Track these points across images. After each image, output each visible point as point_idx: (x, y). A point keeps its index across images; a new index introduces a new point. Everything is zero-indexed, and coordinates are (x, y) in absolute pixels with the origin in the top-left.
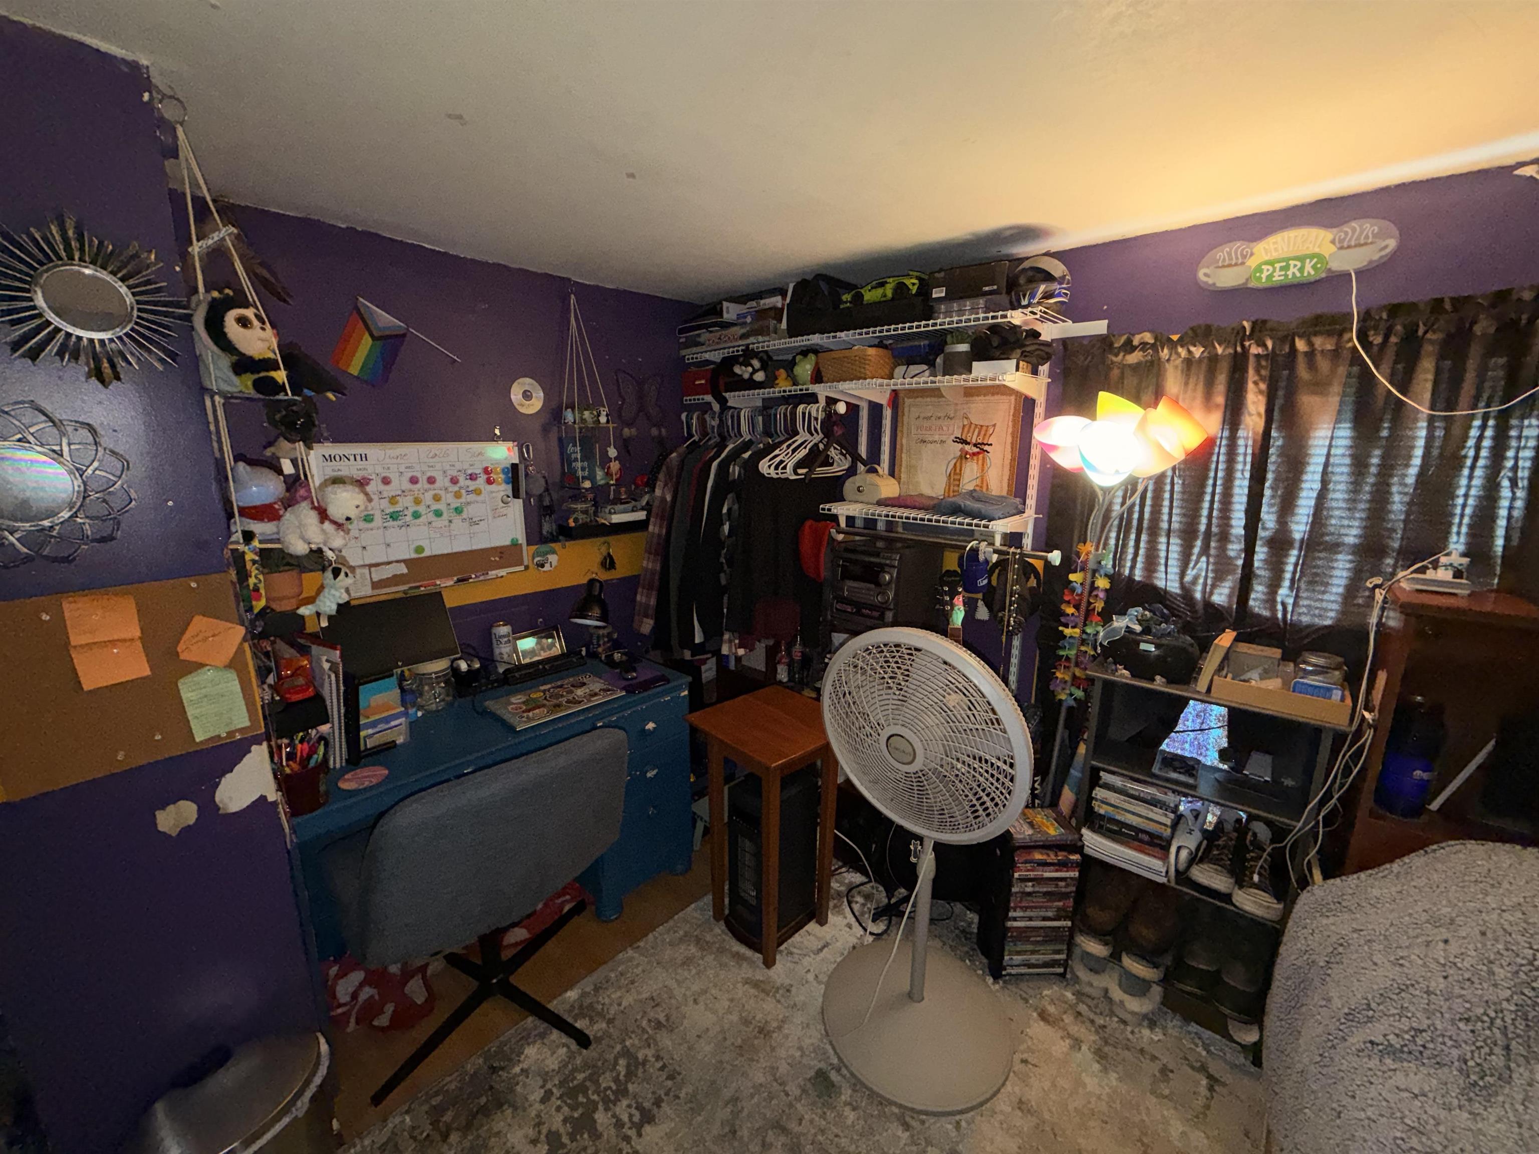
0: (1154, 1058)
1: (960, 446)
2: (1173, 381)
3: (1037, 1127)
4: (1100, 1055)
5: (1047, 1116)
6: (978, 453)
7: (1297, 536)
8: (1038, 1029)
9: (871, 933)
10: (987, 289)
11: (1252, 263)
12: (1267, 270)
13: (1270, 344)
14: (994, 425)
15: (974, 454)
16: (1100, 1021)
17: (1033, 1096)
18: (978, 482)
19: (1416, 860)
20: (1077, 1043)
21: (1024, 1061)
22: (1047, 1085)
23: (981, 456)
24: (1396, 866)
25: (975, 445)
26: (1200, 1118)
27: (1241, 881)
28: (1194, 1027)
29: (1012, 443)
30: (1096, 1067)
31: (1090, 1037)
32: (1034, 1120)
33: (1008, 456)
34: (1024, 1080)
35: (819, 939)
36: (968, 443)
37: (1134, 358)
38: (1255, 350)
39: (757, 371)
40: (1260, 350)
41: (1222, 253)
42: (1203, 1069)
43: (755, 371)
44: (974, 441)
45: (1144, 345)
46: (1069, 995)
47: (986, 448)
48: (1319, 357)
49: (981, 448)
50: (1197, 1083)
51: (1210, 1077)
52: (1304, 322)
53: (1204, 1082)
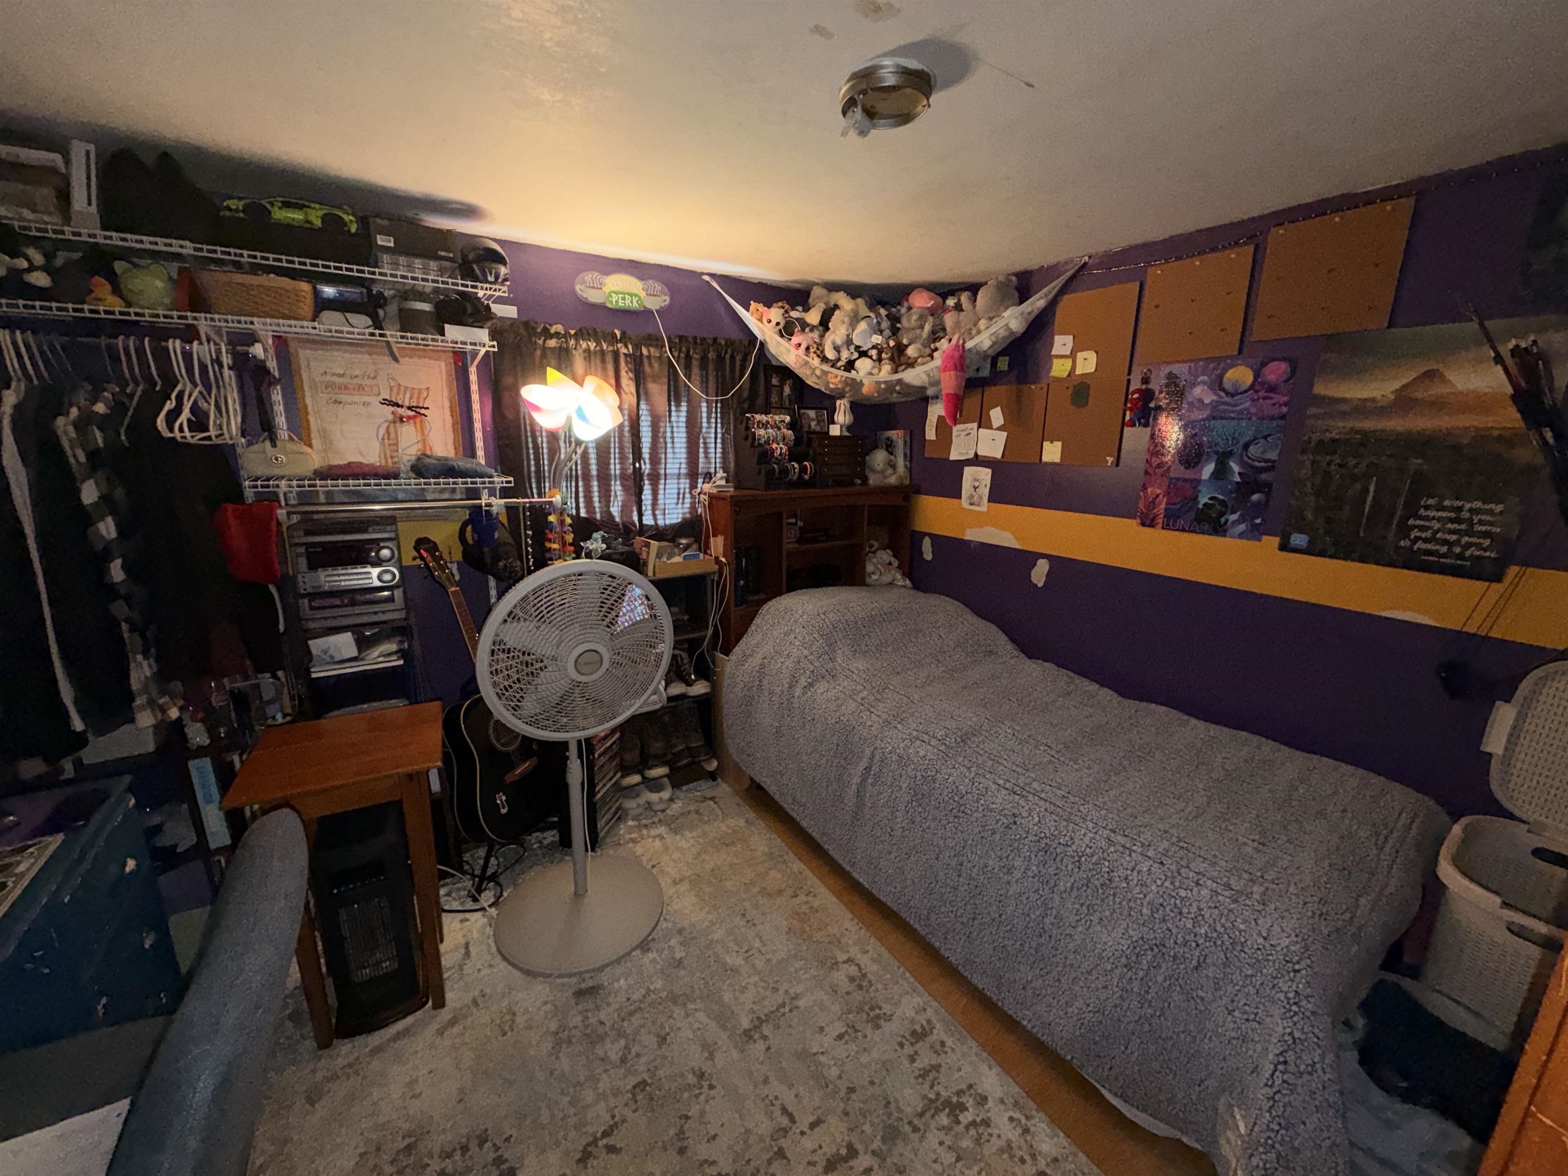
0: (689, 812)
1: (391, 409)
2: (579, 363)
3: (690, 882)
4: (675, 832)
5: (687, 874)
6: (415, 417)
7: (647, 472)
8: (639, 850)
9: (490, 906)
10: (443, 254)
11: (606, 290)
12: (615, 298)
13: (630, 347)
14: (428, 389)
15: (409, 418)
16: (656, 820)
17: (674, 873)
18: (420, 446)
19: (758, 620)
20: (661, 837)
21: (653, 866)
22: (673, 864)
23: (418, 420)
24: (753, 627)
25: (409, 408)
26: (725, 816)
27: (689, 684)
28: (685, 788)
29: (451, 407)
30: (678, 837)
31: (662, 830)
32: (686, 882)
33: (449, 420)
34: (662, 872)
35: (456, 949)
36: (402, 406)
37: (552, 343)
38: (624, 350)
39: (37, 269)
40: (625, 351)
41: (589, 277)
42: (705, 799)
43: (32, 268)
44: (407, 404)
45: (557, 335)
46: (631, 823)
47: (423, 411)
48: (653, 361)
49: (418, 412)
50: (709, 806)
51: (712, 799)
52: (644, 338)
53: (711, 803)
